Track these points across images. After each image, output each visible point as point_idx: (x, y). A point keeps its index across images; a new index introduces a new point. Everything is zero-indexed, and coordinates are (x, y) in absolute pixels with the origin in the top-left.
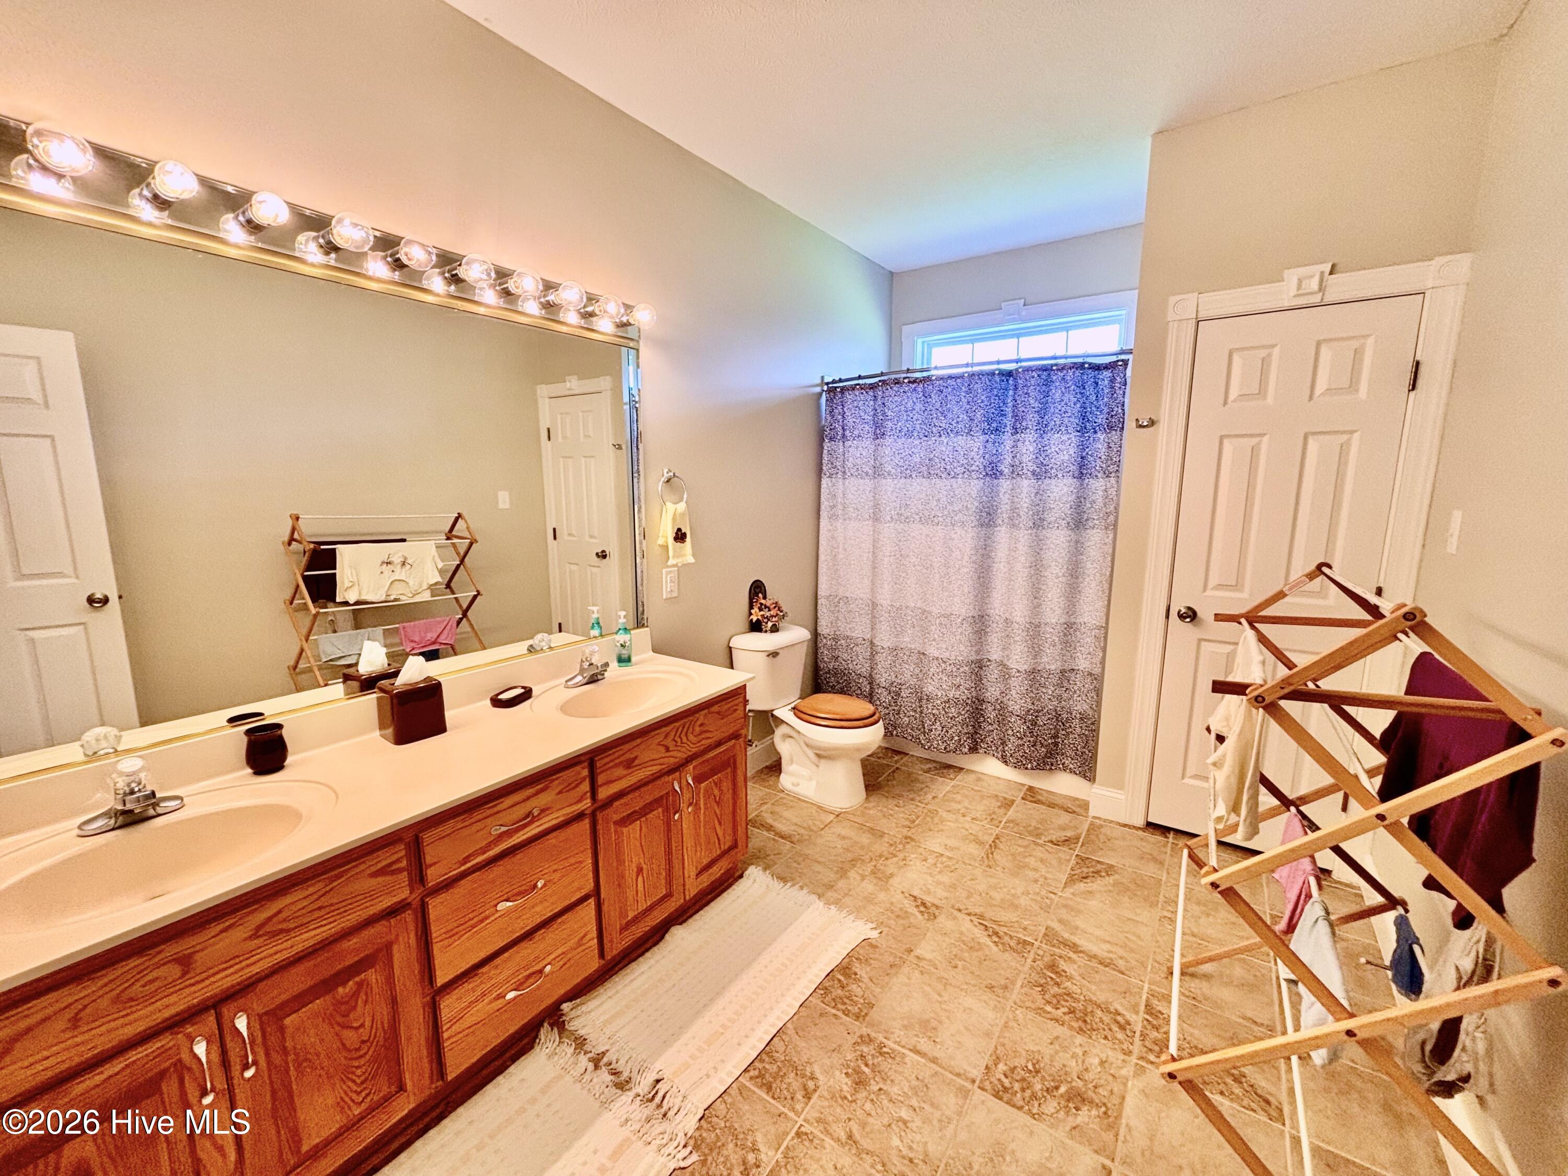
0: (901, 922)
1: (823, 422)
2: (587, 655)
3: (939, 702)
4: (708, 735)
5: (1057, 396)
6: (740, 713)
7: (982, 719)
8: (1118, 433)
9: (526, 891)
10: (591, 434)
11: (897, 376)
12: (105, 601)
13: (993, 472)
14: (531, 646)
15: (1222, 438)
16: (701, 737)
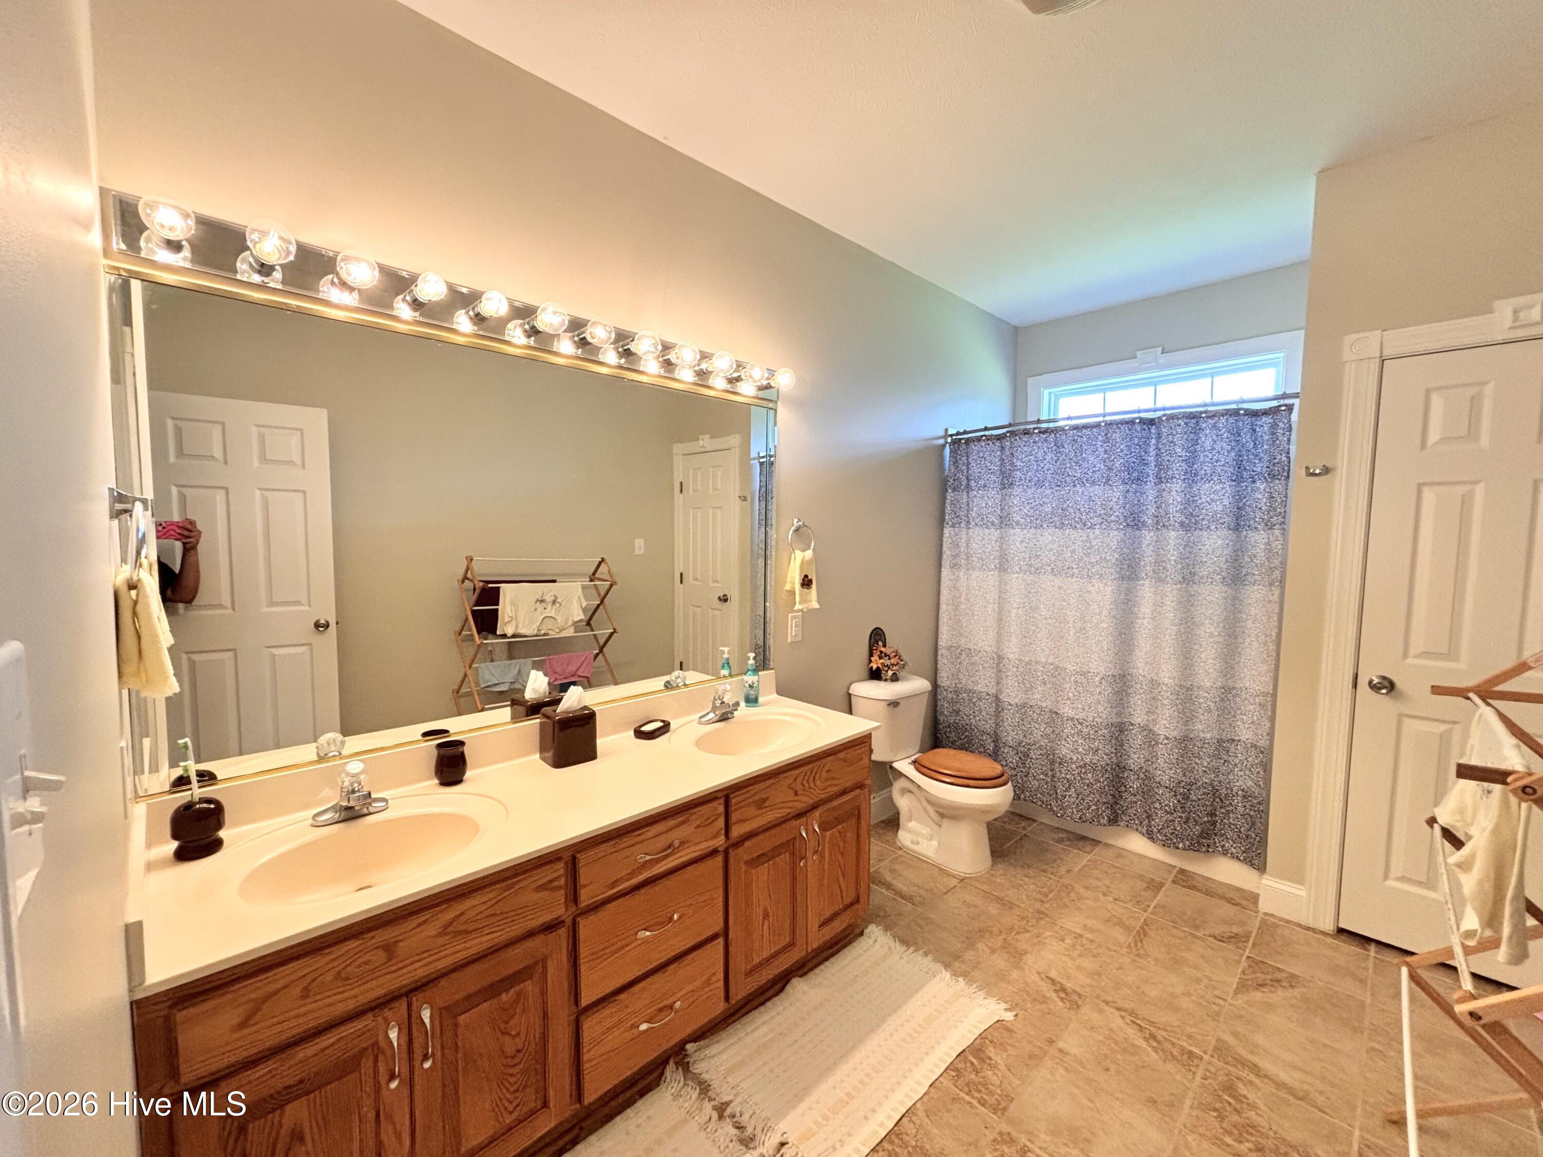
0: (1038, 1007)
1: (947, 472)
2: (720, 693)
3: (1074, 766)
4: (834, 782)
5: (1208, 444)
6: (865, 761)
7: (1123, 788)
8: (1283, 482)
9: (663, 922)
10: (719, 487)
11: (1028, 427)
12: (327, 626)
13: (1134, 522)
14: (668, 682)
15: (1420, 486)
16: (829, 783)
